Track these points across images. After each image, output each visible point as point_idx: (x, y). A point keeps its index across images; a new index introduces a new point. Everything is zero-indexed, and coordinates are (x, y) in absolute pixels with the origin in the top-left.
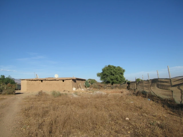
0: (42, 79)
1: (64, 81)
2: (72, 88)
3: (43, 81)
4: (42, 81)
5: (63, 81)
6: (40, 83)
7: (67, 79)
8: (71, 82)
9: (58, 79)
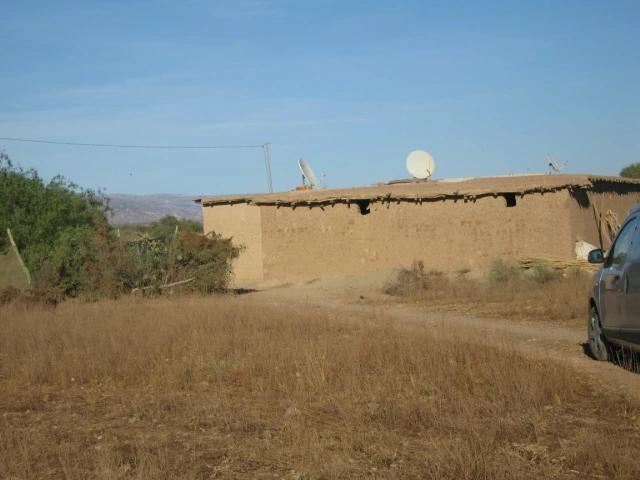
0: (363, 197)
1: (518, 198)
2: (574, 247)
3: (371, 207)
4: (364, 206)
5: (511, 199)
6: (352, 222)
7: (537, 190)
8: (567, 206)
9: (474, 192)
